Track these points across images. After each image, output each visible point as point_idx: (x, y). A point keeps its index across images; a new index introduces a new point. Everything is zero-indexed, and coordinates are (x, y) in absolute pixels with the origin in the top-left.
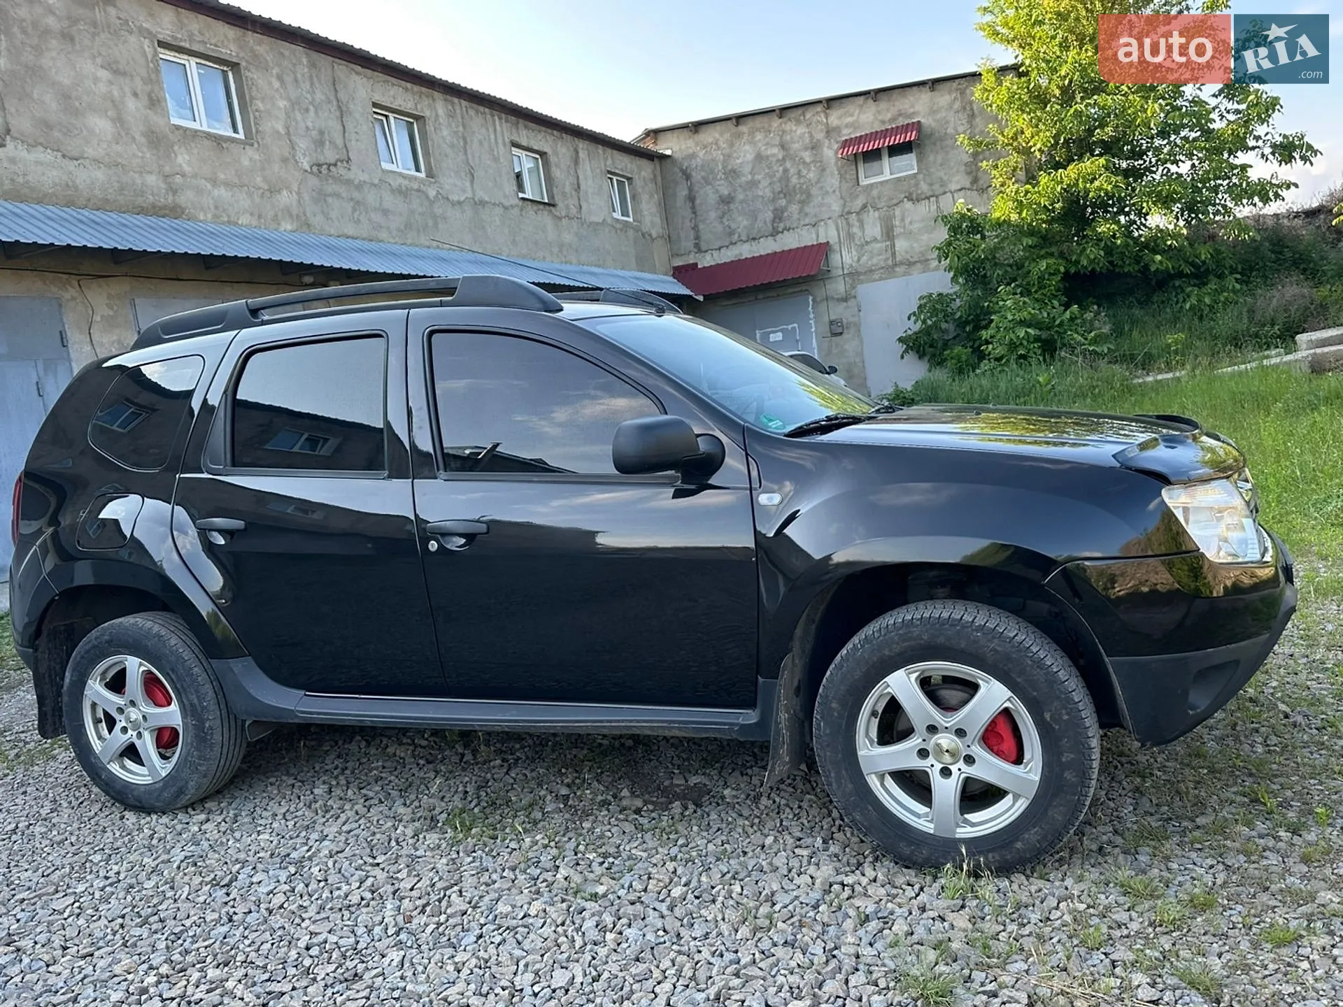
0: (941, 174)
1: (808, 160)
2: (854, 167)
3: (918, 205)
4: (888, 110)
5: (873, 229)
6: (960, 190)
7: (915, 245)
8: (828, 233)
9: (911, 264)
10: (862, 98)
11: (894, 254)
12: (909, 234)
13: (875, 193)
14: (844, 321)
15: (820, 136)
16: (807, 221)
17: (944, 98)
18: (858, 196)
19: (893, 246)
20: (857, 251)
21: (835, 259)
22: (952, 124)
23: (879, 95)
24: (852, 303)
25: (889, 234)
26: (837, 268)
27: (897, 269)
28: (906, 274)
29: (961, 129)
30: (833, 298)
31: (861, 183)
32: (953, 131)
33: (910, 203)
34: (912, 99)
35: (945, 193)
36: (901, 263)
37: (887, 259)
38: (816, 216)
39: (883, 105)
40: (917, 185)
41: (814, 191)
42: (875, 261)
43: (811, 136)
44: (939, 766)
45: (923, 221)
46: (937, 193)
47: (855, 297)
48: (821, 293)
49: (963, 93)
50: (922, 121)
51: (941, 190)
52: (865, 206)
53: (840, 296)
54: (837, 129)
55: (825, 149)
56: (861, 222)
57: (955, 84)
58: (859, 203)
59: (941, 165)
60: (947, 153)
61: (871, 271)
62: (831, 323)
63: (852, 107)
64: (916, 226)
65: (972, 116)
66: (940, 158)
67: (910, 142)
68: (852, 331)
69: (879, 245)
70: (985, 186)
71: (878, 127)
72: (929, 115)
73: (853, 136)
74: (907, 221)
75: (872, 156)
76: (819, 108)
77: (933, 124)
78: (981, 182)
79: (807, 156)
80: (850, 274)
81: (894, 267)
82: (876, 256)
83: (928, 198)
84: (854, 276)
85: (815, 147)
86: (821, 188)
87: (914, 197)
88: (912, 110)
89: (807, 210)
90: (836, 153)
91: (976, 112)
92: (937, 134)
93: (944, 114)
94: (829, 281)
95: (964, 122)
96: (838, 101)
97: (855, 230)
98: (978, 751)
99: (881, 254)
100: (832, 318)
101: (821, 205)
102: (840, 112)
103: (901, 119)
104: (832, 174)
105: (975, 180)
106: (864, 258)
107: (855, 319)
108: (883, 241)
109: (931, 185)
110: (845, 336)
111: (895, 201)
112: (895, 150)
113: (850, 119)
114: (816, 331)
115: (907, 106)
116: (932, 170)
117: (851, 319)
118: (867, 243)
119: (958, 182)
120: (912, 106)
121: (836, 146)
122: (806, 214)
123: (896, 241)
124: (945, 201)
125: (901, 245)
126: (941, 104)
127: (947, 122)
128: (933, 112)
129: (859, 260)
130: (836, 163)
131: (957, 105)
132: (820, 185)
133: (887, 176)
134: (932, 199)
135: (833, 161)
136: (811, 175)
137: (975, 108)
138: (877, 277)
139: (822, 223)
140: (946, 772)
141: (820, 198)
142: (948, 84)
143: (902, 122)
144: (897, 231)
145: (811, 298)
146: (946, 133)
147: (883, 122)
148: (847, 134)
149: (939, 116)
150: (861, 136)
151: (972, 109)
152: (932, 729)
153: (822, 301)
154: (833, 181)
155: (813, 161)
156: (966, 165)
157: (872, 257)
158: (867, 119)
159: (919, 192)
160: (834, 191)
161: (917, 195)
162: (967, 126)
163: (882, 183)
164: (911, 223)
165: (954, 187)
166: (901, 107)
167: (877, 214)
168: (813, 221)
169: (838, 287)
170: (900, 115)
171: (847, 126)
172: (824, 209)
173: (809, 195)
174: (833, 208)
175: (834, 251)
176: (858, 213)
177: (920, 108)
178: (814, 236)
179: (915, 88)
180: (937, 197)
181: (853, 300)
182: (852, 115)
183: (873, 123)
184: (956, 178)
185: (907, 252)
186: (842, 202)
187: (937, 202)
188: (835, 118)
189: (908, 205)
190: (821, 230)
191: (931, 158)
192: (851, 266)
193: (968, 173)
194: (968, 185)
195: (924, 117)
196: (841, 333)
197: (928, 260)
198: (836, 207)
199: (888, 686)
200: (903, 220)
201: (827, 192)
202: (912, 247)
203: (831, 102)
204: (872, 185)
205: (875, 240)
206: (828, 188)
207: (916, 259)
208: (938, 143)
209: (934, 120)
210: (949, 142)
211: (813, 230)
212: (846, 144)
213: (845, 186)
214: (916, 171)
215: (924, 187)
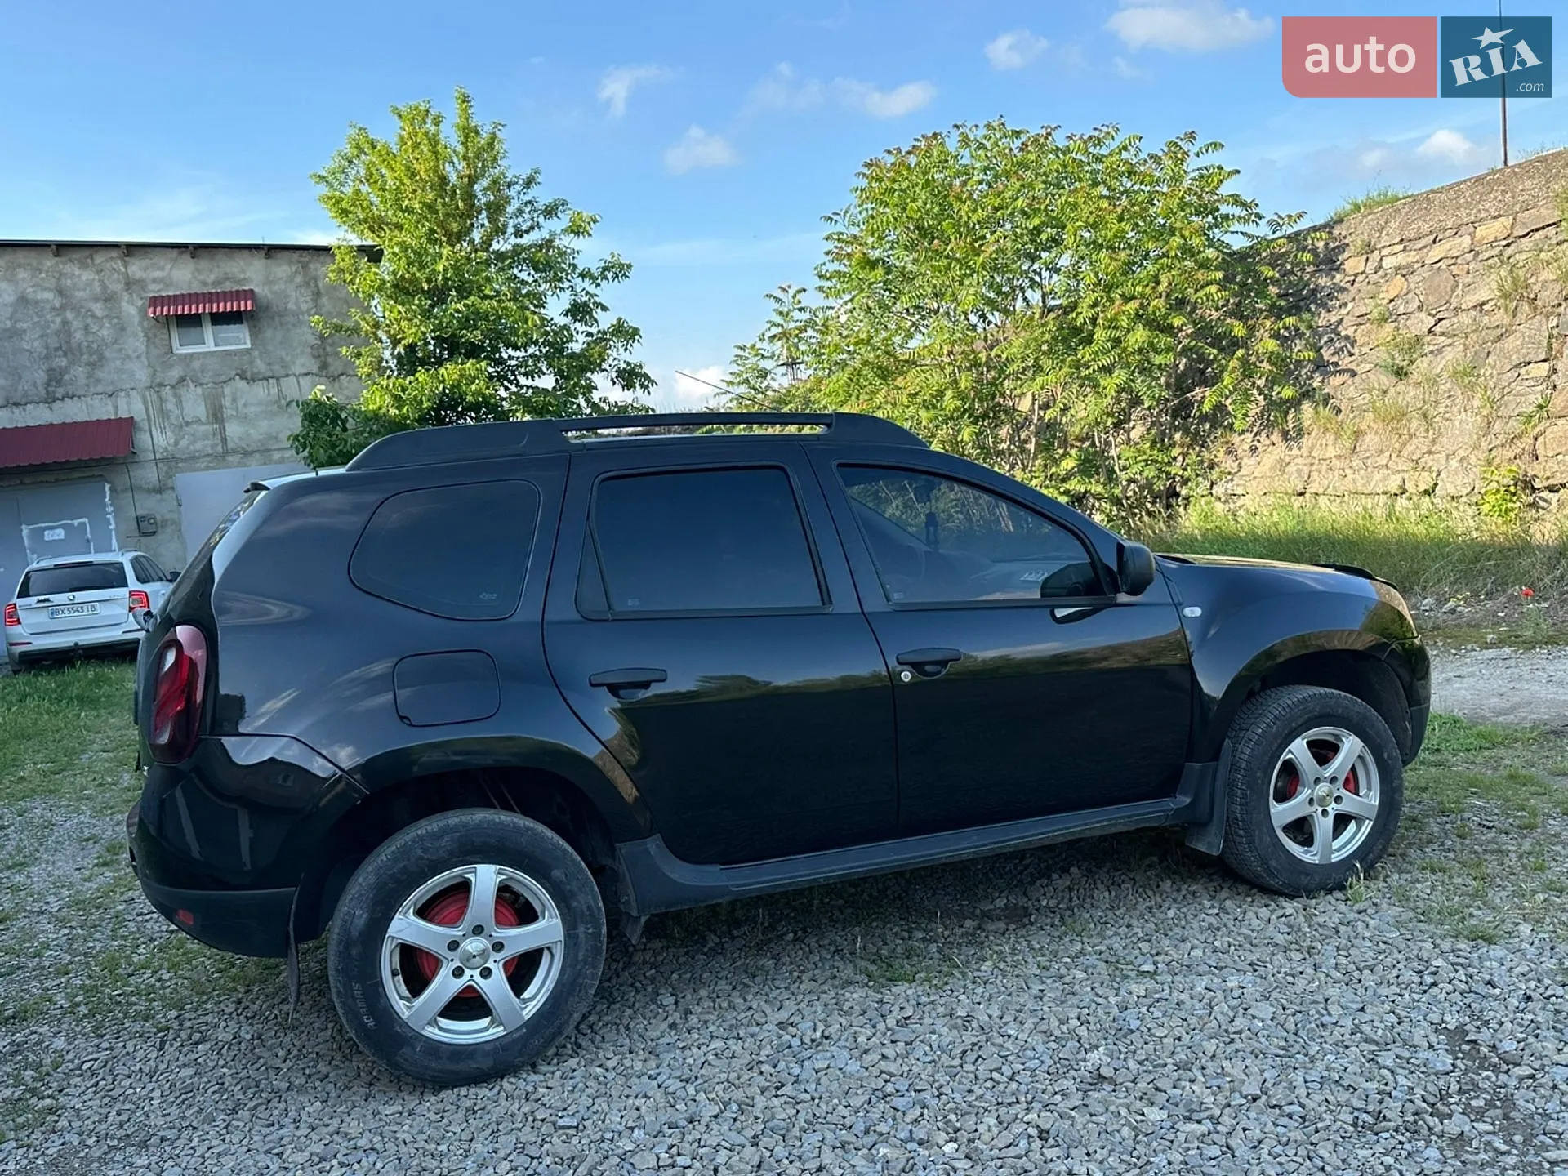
0: (283, 353)
1: (99, 313)
2: (166, 331)
3: (254, 386)
4: (211, 271)
5: (194, 404)
6: (307, 374)
7: (252, 431)
8: (131, 407)
9: (247, 454)
10: (175, 252)
11: (224, 440)
12: (244, 419)
13: (196, 364)
14: (158, 518)
15: (117, 287)
16: (100, 389)
17: (282, 269)
18: (171, 366)
19: (223, 430)
20: (173, 432)
21: (143, 439)
22: (293, 299)
23: (199, 251)
24: (169, 496)
25: (217, 415)
26: (146, 451)
27: (230, 458)
28: (241, 464)
29: (304, 307)
30: (140, 488)
31: (175, 351)
32: (294, 307)
33: (244, 382)
34: (242, 263)
35: (287, 376)
36: (235, 452)
37: (213, 446)
38: (112, 383)
39: (204, 263)
40: (251, 362)
41: (108, 354)
42: (199, 445)
43: (104, 286)
44: (1320, 809)
45: (260, 404)
46: (277, 375)
47: (173, 488)
48: (122, 480)
49: (305, 267)
50: (256, 290)
51: (282, 372)
52: (182, 380)
53: (151, 486)
54: (142, 283)
55: (124, 304)
56: (177, 397)
57: (295, 256)
58: (176, 373)
59: (281, 343)
60: (288, 330)
61: (193, 458)
62: (139, 519)
63: (163, 259)
64: (252, 409)
65: (317, 294)
66: (279, 336)
67: (239, 312)
68: (170, 529)
69: (203, 428)
70: (336, 374)
71: (196, 288)
72: (264, 284)
73: (164, 294)
74: (241, 403)
75: (189, 321)
76: (114, 253)
77: (269, 295)
78: (331, 369)
79: (98, 309)
80: (165, 460)
81: (223, 455)
82: (201, 440)
83: (267, 379)
84: (171, 462)
85: (109, 299)
86: (121, 350)
87: (249, 375)
88: (242, 276)
89: (100, 374)
90: (143, 312)
91: (322, 290)
92: (275, 308)
93: (283, 287)
94: (135, 466)
95: (308, 299)
96: (143, 250)
97: (170, 406)
98: (1344, 792)
99: (208, 439)
100: (140, 512)
101: (119, 371)
102: (145, 262)
103: (228, 283)
104: (135, 335)
105: (324, 366)
106: (183, 443)
107: (175, 516)
108: (209, 423)
109: (269, 364)
110: (160, 537)
111: (223, 378)
112: (218, 319)
113: (158, 274)
114: (115, 529)
115: (235, 270)
116: (270, 348)
117: (168, 516)
118: (187, 424)
119: (303, 365)
120: (243, 271)
121: (140, 303)
122: (99, 381)
123: (226, 425)
124: (290, 387)
125: (233, 430)
126: (280, 275)
127: (287, 296)
128: (268, 282)
129: (176, 443)
130: (140, 323)
131: (298, 279)
132: (116, 347)
133: (210, 346)
134: (272, 381)
135: (136, 320)
136: (105, 332)
137: (321, 285)
138: (203, 466)
139: (123, 394)
140: (1324, 813)
141: (118, 362)
142: (286, 254)
143: (228, 286)
144: (228, 413)
145: (107, 486)
146: (286, 309)
147: (205, 284)
148: (154, 290)
149: (276, 288)
150: (175, 296)
151: (317, 286)
152: (1317, 781)
153: (124, 491)
154: (136, 343)
155: (107, 316)
156: (312, 347)
157: (194, 442)
158: (184, 277)
159: (255, 370)
160: (138, 357)
161: (252, 374)
162: (311, 304)
163: (205, 354)
164: (245, 405)
165: (298, 370)
166: (228, 270)
167: (199, 390)
168: (109, 389)
169: (149, 475)
170: (227, 279)
171: (154, 281)
172: (124, 377)
173: (102, 357)
174: (137, 377)
175: (140, 429)
176: (173, 387)
177: (253, 275)
178: (111, 408)
179: (246, 253)
180: (278, 379)
181: (170, 492)
182: (163, 269)
183: (190, 283)
184: (302, 360)
185: (241, 439)
186: (150, 370)
187: (278, 384)
188: (136, 268)
189: (242, 384)
190: (122, 402)
191: (269, 333)
192: (166, 449)
193: (315, 357)
194: (315, 369)
195: (257, 285)
196: (154, 533)
197: (269, 450)
198: (142, 375)
199: (1290, 751)
200: (234, 400)
201: (128, 357)
202: (249, 435)
203: (132, 249)
204: (192, 355)
205: (198, 421)
206: (130, 352)
207: (253, 447)
208: (277, 319)
209: (272, 292)
210: (291, 319)
211: (109, 402)
212: (155, 301)
213: (155, 352)
214: (249, 346)
215: (261, 366)
